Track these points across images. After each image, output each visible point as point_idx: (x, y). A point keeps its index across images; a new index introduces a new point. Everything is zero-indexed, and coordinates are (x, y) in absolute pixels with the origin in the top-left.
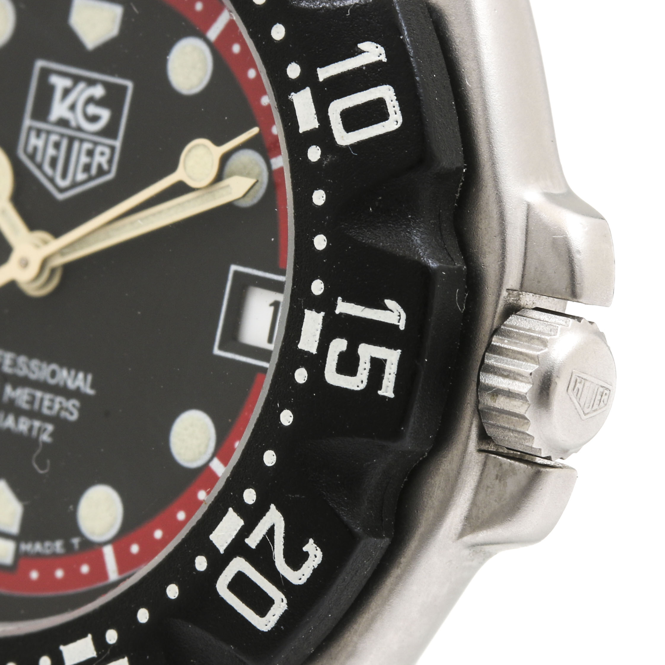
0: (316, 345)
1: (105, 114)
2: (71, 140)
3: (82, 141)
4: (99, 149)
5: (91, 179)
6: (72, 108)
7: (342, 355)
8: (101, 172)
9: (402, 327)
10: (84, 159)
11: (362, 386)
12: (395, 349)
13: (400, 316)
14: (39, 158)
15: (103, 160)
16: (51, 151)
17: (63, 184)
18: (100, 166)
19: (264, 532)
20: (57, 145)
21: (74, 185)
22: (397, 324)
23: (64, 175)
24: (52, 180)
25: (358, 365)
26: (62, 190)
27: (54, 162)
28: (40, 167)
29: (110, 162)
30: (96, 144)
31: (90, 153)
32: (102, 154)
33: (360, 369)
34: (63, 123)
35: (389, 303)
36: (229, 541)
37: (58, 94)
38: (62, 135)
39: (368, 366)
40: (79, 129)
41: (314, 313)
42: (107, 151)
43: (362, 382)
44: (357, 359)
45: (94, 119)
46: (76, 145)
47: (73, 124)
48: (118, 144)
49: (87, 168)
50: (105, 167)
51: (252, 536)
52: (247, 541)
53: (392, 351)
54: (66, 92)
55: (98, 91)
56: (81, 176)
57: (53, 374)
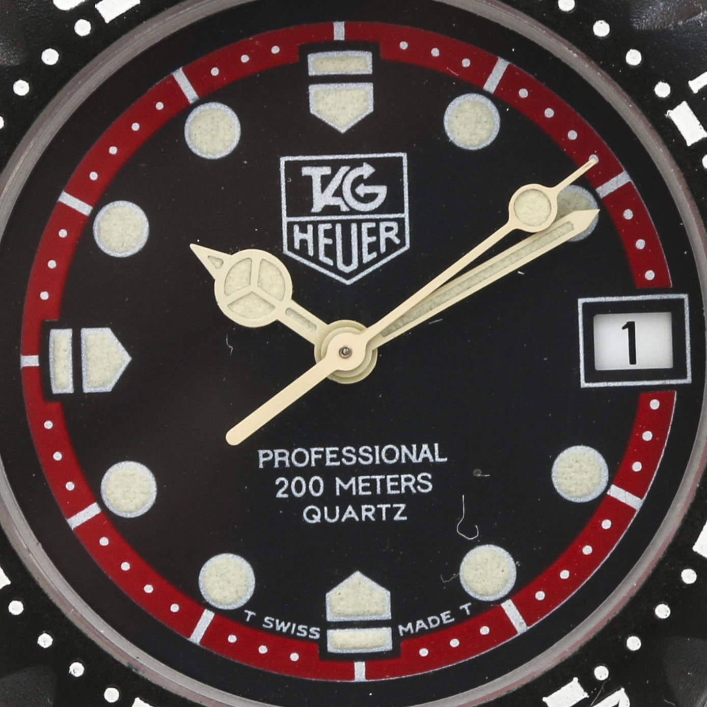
1: (382, 191)
2: (346, 226)
3: (359, 223)
4: (383, 226)
5: (380, 257)
6: (339, 193)
8: (391, 247)
10: (367, 240)
14: (311, 253)
15: (392, 235)
16: (323, 241)
17: (348, 270)
18: (388, 241)
20: (330, 234)
21: (362, 267)
23: (347, 261)
24: (334, 269)
26: (348, 276)
27: (330, 251)
28: (315, 259)
29: (401, 235)
30: (378, 222)
31: (374, 232)
32: (388, 229)
34: (329, 210)
37: (317, 185)
38: (334, 223)
40: (353, 212)
42: (394, 225)
45: (371, 197)
46: (354, 227)
47: (344, 208)
48: (406, 215)
49: (373, 247)
50: (397, 241)
54: (326, 181)
55: (367, 171)
56: (367, 258)
57: (391, 453)
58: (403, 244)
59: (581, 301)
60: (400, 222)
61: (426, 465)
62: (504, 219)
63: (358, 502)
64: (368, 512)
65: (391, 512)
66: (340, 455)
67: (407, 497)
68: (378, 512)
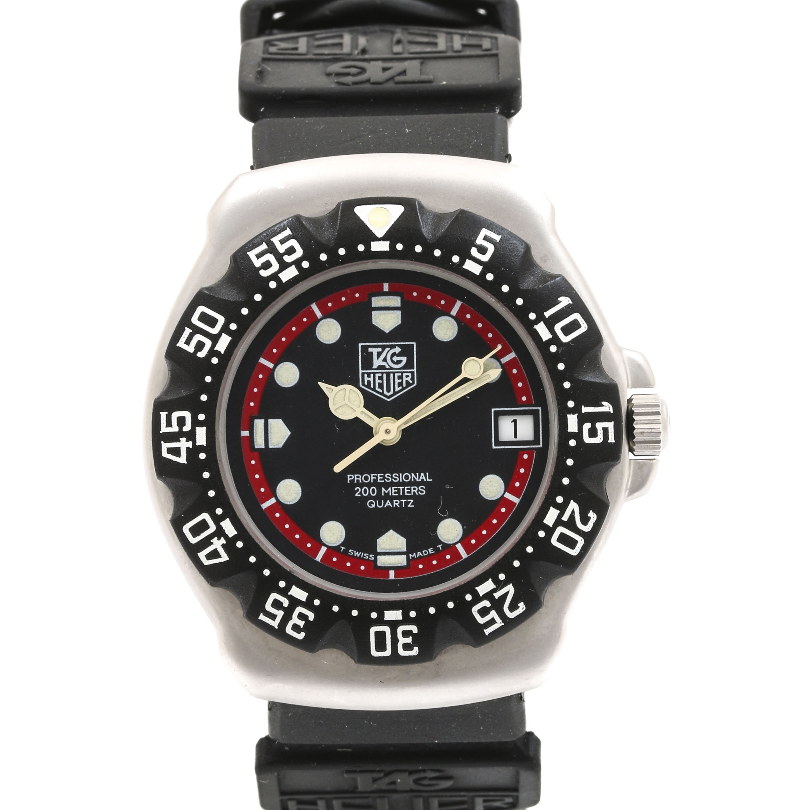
0: (577, 428)
1: (404, 359)
2: (388, 375)
3: (394, 373)
4: (404, 375)
5: (403, 389)
6: (385, 360)
7: (589, 430)
8: (408, 384)
9: (612, 412)
10: (397, 381)
11: (601, 441)
12: (611, 422)
13: (609, 407)
14: (372, 386)
15: (409, 379)
16: (378, 381)
17: (388, 394)
18: (407, 381)
19: (570, 513)
20: (381, 378)
21: (395, 393)
22: (609, 411)
23: (388, 390)
24: (382, 394)
25: (597, 432)
26: (389, 397)
27: (381, 386)
28: (374, 389)
29: (413, 379)
30: (402, 373)
31: (400, 377)
32: (407, 376)
33: (599, 434)
34: (380, 367)
35: (603, 403)
36: (554, 521)
37: (375, 356)
38: (382, 373)
39: (602, 432)
40: (391, 368)
41: (572, 415)
42: (410, 374)
43: (601, 439)
44: (596, 430)
45: (399, 362)
46: (392, 375)
47: (387, 367)
48: (415, 370)
49: (400, 384)
50: (411, 382)
51: (564, 516)
52: (563, 519)
53: (610, 423)
54: (379, 354)
55: (398, 350)
56: (397, 389)
57: (407, 477)
58: (413, 383)
59: (493, 410)
60: (413, 373)
61: (422, 483)
62: (460, 373)
63: (392, 499)
64: (396, 503)
65: (407, 503)
66: (384, 478)
67: (414, 497)
68: (401, 503)
